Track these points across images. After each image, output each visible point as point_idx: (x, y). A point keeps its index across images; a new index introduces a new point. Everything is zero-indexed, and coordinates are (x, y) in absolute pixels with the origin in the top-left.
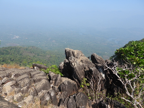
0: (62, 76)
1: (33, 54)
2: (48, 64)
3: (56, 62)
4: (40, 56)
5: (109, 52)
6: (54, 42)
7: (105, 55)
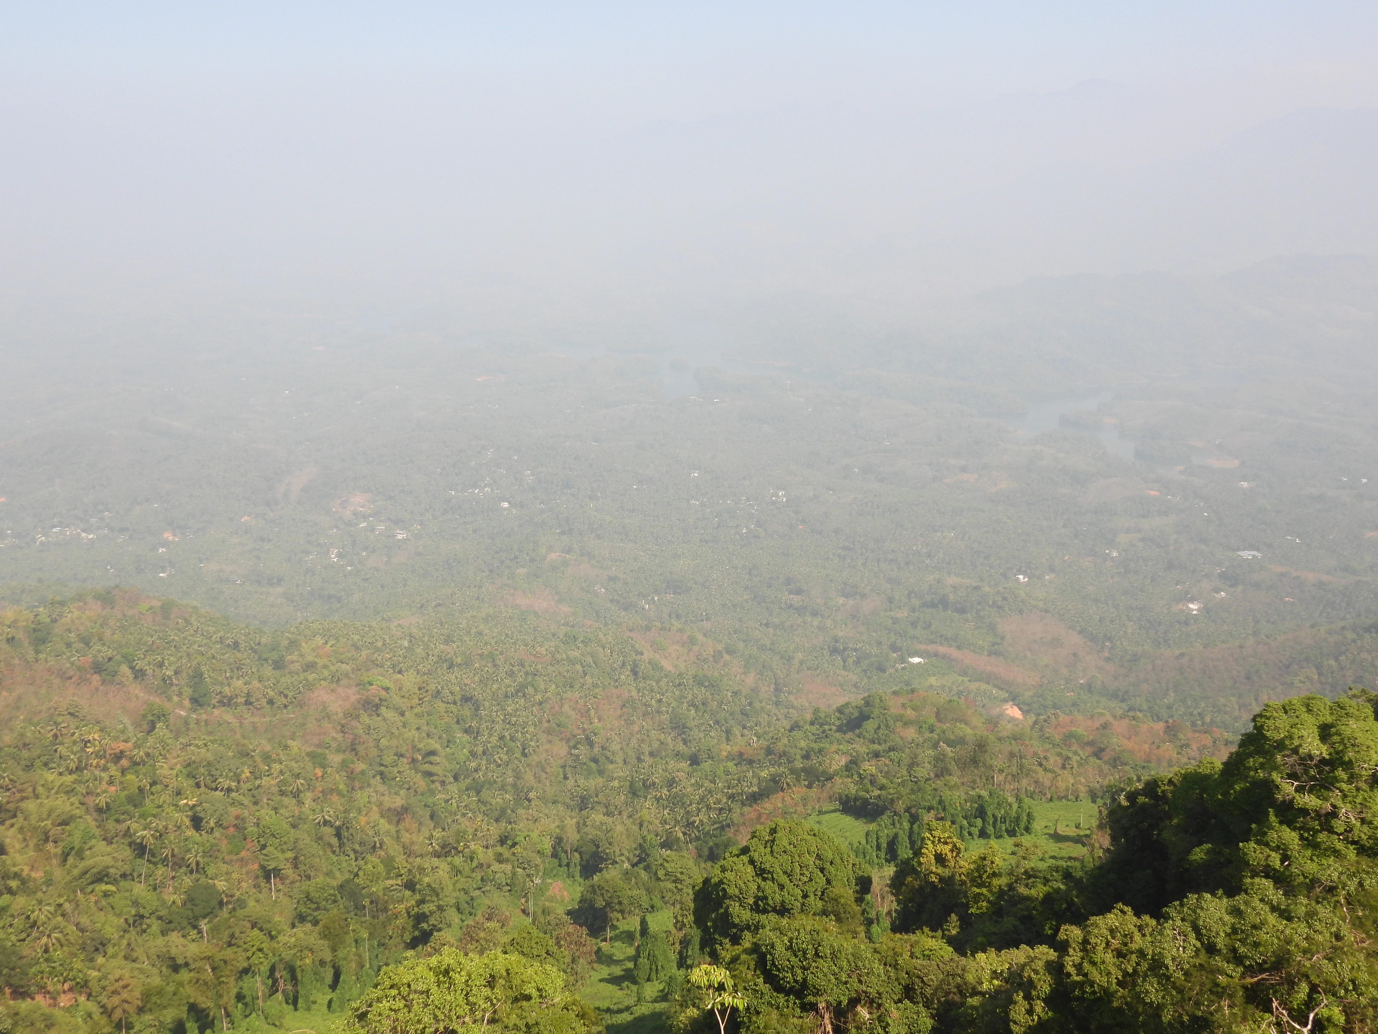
1: (136, 689)
2: (361, 797)
3: (441, 766)
4: (227, 702)
5: (1052, 570)
6: (355, 513)
7: (1021, 612)
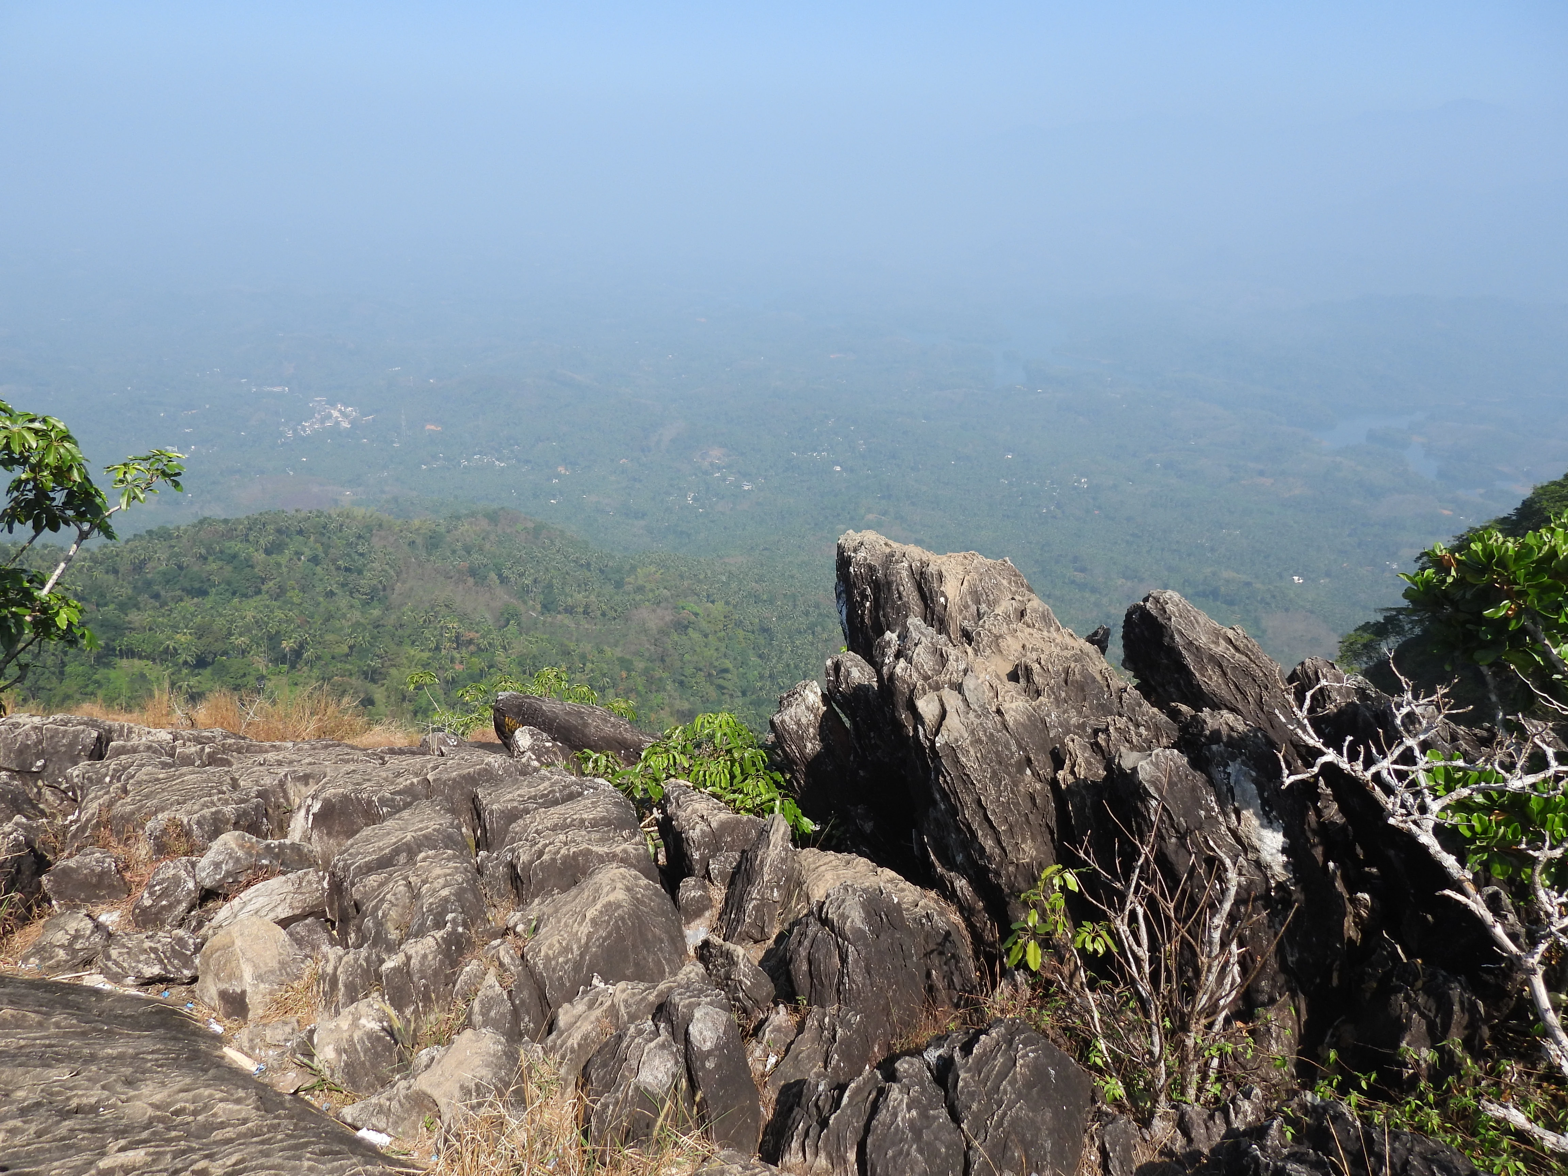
0: (800, 840)
1: (499, 591)
2: (656, 699)
3: (732, 681)
5: (1328, 574)
6: (712, 464)
7: (1287, 610)
